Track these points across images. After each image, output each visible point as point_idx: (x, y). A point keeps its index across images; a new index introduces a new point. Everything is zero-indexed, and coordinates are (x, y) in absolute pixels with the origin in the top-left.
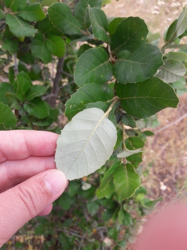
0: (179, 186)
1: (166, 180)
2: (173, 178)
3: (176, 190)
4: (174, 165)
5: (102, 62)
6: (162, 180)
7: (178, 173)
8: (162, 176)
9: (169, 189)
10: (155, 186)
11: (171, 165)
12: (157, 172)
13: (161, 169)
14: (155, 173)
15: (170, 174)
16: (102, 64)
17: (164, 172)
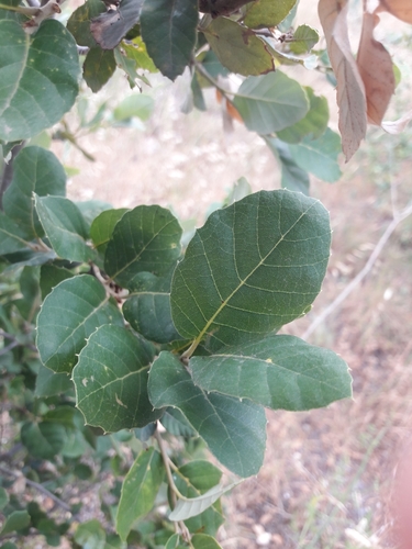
0: (295, 525)
1: (265, 519)
2: (280, 509)
3: (294, 539)
4: (276, 479)
5: (96, 305)
6: (258, 522)
7: (287, 495)
8: (256, 512)
9: (277, 539)
10: (245, 541)
11: (269, 480)
12: (243, 503)
13: (251, 493)
14: (238, 507)
15: (271, 501)
16: (96, 310)
17: (259, 501)
